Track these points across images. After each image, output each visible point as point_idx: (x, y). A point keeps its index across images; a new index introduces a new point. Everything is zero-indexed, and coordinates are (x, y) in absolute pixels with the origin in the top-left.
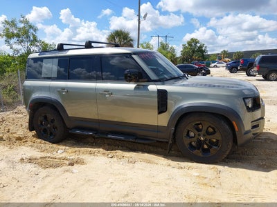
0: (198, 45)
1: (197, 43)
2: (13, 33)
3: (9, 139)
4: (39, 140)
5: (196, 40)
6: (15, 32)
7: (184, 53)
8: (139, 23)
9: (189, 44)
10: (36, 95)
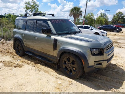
0: (122, 15)
1: (121, 14)
2: (28, 7)
3: (4, 52)
4: (16, 54)
5: (121, 13)
6: (30, 7)
7: (114, 19)
8: (87, 3)
9: (117, 14)
10: (16, 35)
